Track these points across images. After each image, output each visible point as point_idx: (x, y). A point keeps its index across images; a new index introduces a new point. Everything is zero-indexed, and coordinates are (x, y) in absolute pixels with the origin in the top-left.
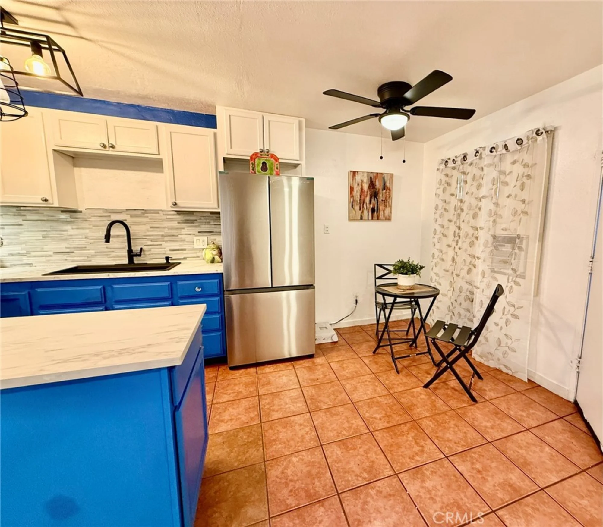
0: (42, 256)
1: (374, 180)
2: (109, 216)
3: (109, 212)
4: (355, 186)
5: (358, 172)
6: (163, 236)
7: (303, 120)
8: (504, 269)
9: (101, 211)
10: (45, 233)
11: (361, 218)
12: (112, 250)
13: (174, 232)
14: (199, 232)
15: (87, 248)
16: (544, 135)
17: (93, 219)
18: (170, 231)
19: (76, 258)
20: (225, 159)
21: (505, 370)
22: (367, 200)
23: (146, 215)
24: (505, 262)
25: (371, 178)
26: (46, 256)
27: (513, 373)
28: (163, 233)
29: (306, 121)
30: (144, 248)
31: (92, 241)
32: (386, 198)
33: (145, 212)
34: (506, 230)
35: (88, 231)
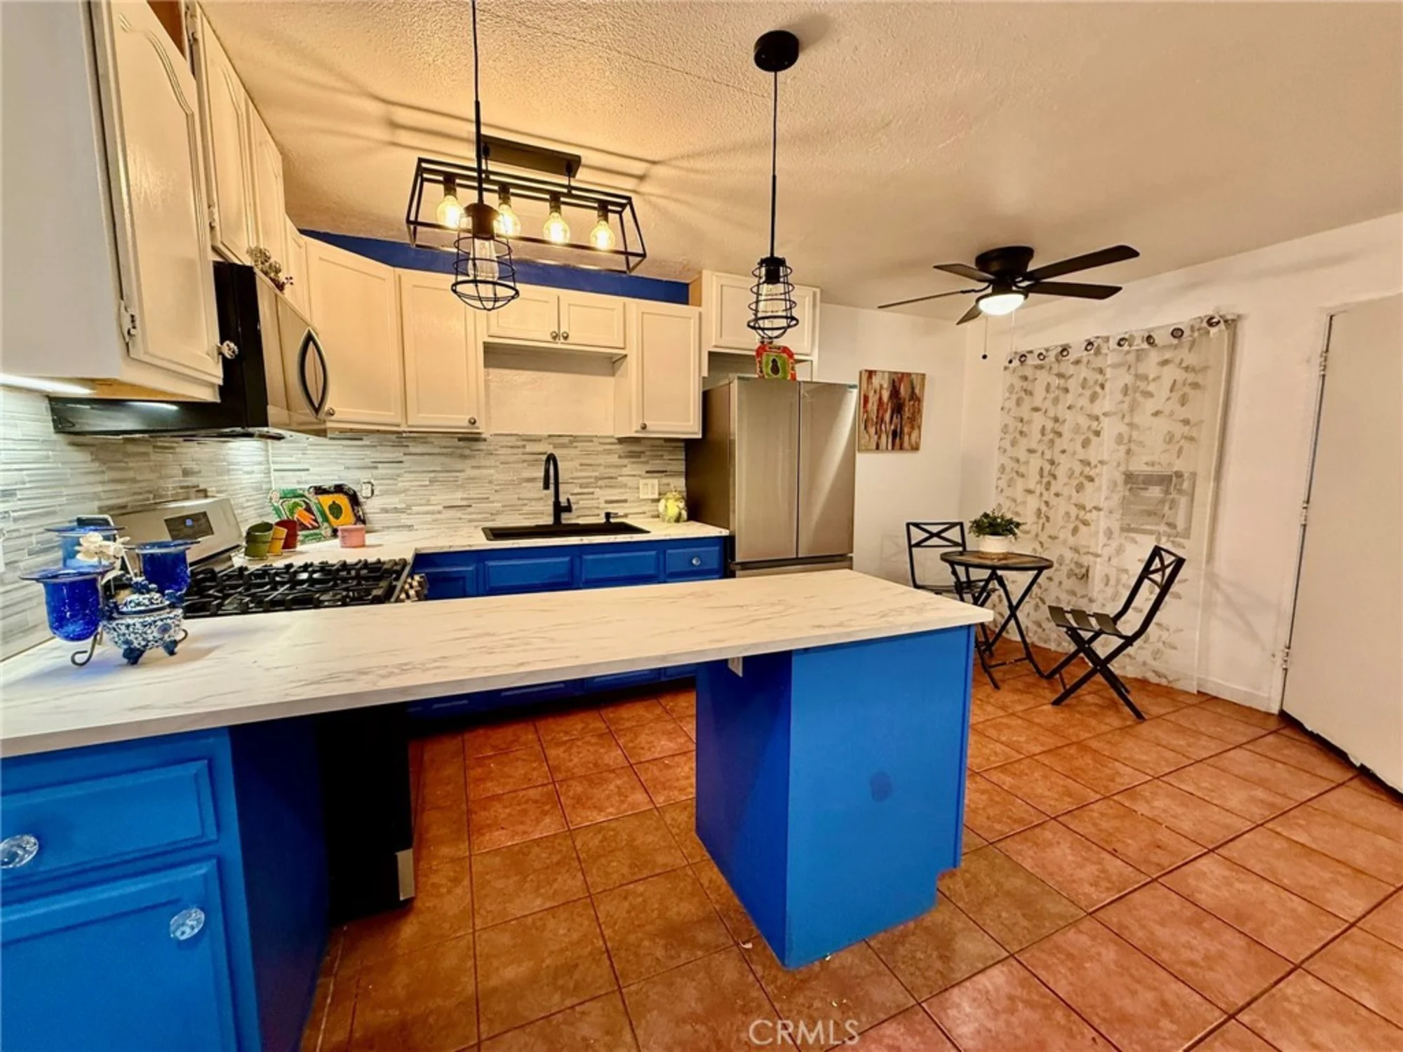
0: (428, 513)
1: (897, 384)
2: (524, 447)
3: (524, 440)
4: (871, 394)
5: (875, 372)
6: (597, 479)
7: (818, 291)
8: (1147, 524)
9: (514, 438)
10: (432, 475)
11: (878, 448)
12: (525, 502)
13: (612, 472)
14: (647, 472)
15: (491, 499)
16: (1222, 325)
17: (502, 451)
18: (608, 470)
19: (474, 516)
20: (710, 354)
21: (1154, 679)
22: (887, 417)
23: (575, 444)
24: (1150, 513)
25: (894, 381)
26: (432, 513)
27: (1169, 682)
28: (596, 474)
29: (822, 291)
30: (572, 499)
31: (498, 488)
32: (913, 414)
33: (574, 439)
34: (1153, 464)
35: (492, 471)
